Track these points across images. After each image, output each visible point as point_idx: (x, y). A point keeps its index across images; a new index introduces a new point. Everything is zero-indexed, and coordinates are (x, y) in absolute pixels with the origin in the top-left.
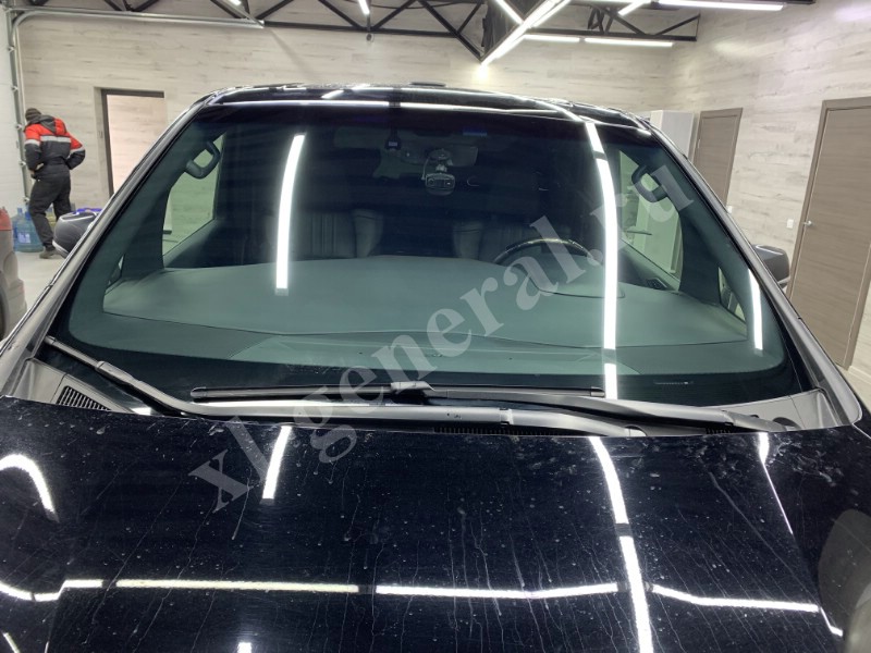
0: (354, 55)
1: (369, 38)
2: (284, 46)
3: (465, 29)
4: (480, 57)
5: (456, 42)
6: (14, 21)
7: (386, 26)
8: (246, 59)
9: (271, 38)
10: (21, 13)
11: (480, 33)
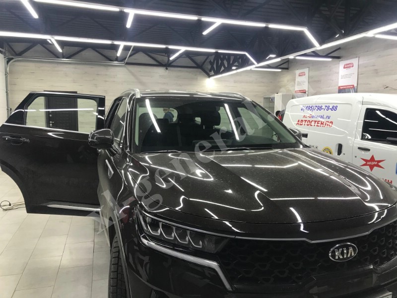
0: (160, 76)
1: (167, 69)
2: (131, 72)
3: (204, 66)
4: (209, 76)
5: (200, 70)
6: (8, 62)
7: (172, 64)
8: (114, 77)
9: (126, 69)
10: (12, 59)
11: (210, 67)
